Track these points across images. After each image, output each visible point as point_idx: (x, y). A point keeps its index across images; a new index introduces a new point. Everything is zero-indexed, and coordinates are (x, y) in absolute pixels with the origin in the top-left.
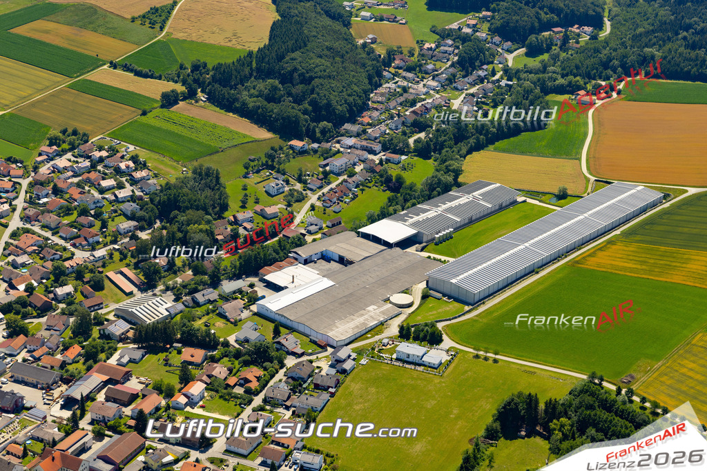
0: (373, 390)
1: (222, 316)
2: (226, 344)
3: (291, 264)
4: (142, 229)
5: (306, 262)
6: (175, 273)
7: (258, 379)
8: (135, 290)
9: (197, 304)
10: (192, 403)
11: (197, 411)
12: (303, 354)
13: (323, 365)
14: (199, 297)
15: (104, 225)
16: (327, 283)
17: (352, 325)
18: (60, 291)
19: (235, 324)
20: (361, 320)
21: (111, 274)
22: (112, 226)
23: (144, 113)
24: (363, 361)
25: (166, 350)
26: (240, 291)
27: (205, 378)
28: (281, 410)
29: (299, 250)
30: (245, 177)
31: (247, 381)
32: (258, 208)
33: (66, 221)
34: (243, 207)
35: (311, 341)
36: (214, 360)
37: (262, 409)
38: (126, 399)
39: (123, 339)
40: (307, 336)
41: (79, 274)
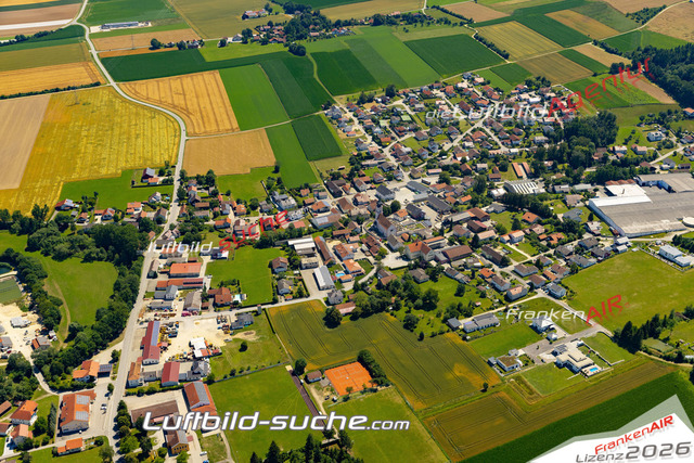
0: (629, 267)
1: (564, 202)
2: (555, 217)
3: (630, 183)
4: (549, 142)
5: (644, 185)
6: (555, 172)
7: (559, 239)
8: (525, 176)
9: (554, 192)
10: (511, 241)
11: (513, 247)
12: (599, 235)
13: (607, 244)
14: (557, 188)
15: (527, 136)
16: (647, 199)
17: (643, 227)
18: (479, 166)
19: (569, 208)
20: (652, 226)
21: (515, 164)
22: (531, 138)
23: (595, 75)
24: (634, 249)
25: (517, 211)
26: (586, 191)
27: (527, 231)
28: (561, 260)
29: (641, 177)
30: (638, 126)
31: (552, 239)
32: (634, 146)
33: (506, 129)
34: (625, 144)
35: (611, 230)
36: (539, 223)
37: (550, 256)
38: (476, 229)
39: (498, 199)
40: (609, 225)
41: (496, 159)
